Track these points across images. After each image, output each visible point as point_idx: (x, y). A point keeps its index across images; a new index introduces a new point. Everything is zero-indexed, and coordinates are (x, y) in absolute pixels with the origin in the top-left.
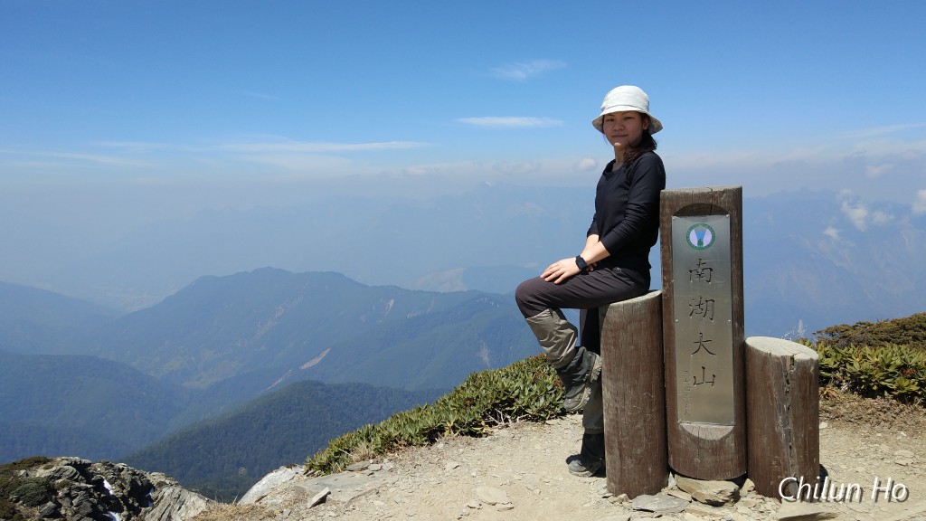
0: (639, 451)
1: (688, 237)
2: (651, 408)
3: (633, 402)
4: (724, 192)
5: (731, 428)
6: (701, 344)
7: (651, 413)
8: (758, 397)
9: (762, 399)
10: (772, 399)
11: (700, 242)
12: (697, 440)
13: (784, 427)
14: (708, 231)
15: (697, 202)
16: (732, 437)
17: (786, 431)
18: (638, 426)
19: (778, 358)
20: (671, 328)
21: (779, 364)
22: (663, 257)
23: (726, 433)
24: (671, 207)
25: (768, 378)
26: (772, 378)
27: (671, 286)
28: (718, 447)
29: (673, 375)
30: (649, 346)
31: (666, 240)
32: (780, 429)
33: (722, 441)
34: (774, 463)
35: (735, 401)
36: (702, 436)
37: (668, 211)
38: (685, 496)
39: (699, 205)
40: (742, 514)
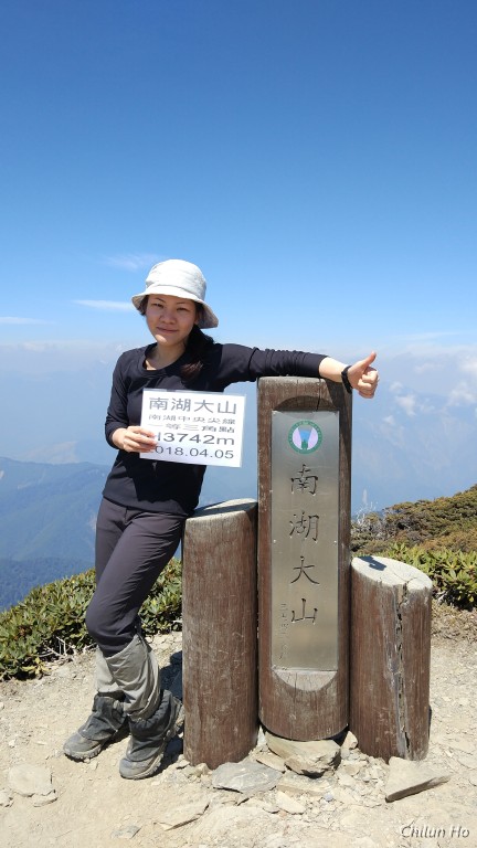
0: (224, 707)
1: (290, 437)
2: (240, 651)
3: (219, 645)
5: (333, 674)
6: (302, 571)
7: (240, 657)
8: (364, 635)
9: (370, 637)
10: (381, 637)
11: (305, 444)
12: (293, 692)
13: (394, 671)
14: (314, 431)
15: (302, 394)
16: (335, 683)
17: (395, 677)
18: (224, 676)
19: (389, 588)
20: (267, 549)
21: (390, 596)
22: (261, 461)
23: (328, 680)
24: (272, 399)
25: (378, 612)
26: (382, 611)
27: (269, 497)
28: (317, 700)
29: (268, 609)
30: (241, 573)
31: (264, 439)
32: (389, 675)
33: (323, 691)
34: (381, 716)
35: (339, 639)
36: (299, 686)
37: (267, 403)
38: (276, 764)
39: (304, 397)
40: (345, 787)
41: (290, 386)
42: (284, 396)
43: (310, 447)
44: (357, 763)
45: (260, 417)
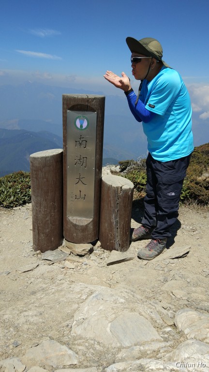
0: (47, 230)
1: (75, 123)
2: (54, 210)
3: (45, 207)
4: (94, 99)
5: (91, 219)
6: (80, 180)
7: (54, 212)
9: (106, 206)
10: (111, 206)
11: (81, 126)
12: (75, 226)
13: (115, 219)
14: (85, 120)
15: (80, 103)
16: (92, 223)
17: (116, 221)
18: (47, 219)
19: (114, 188)
20: (66, 171)
21: (115, 191)
22: (63, 132)
23: (89, 222)
24: (67, 104)
26: (111, 197)
27: (66, 148)
28: (84, 229)
30: (55, 179)
31: (64, 123)
32: (114, 221)
33: (87, 226)
34: (109, 235)
35: (94, 207)
36: (77, 224)
38: (68, 251)
39: (81, 105)
40: (92, 260)
41: (74, 99)
42: (72, 103)
43: (84, 128)
44: (99, 252)
45: (63, 112)
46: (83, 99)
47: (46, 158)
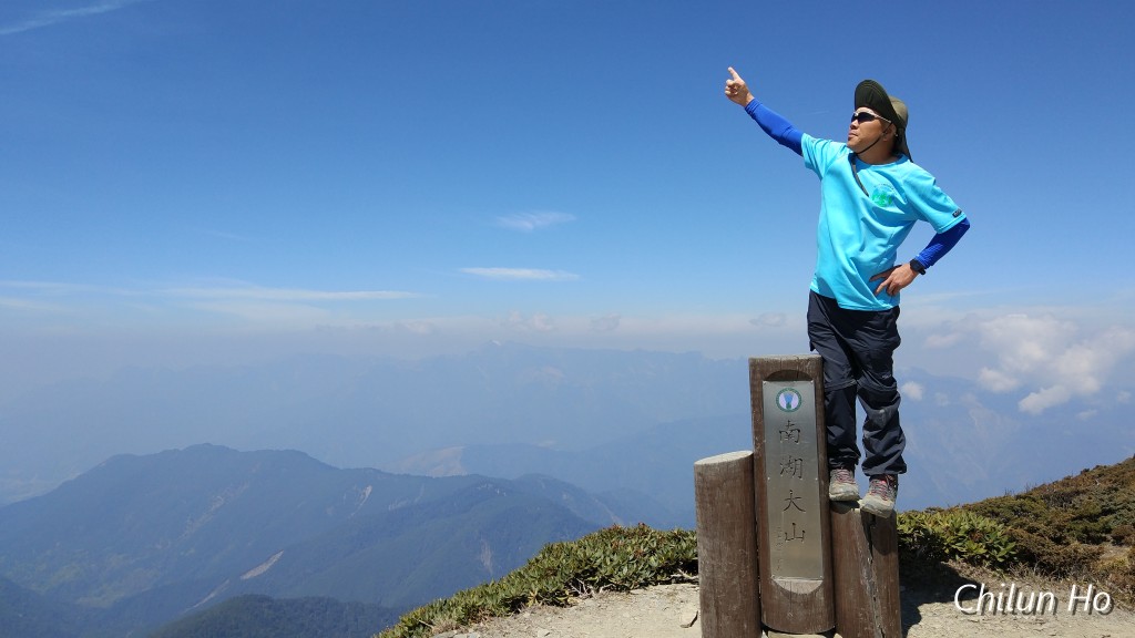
0: (735, 607)
1: (777, 400)
2: (745, 564)
3: (729, 558)
4: (809, 360)
5: (820, 582)
6: (792, 502)
7: (746, 569)
8: (843, 552)
9: (847, 552)
10: (857, 552)
11: (789, 406)
12: (790, 595)
13: (868, 579)
14: (795, 395)
15: (786, 368)
16: (822, 589)
17: (870, 583)
18: (734, 582)
20: (763, 486)
22: (755, 419)
23: (816, 587)
24: (762, 372)
25: (852, 533)
26: (856, 532)
27: (763, 446)
28: (808, 601)
29: (766, 532)
30: (743, 504)
31: (756, 403)
32: (865, 582)
33: (813, 595)
34: (860, 615)
35: (824, 556)
36: (794, 591)
37: (758, 375)
39: (787, 371)
41: (776, 363)
42: (772, 370)
43: (793, 407)
45: (752, 386)
46: (790, 363)
47: (729, 463)
